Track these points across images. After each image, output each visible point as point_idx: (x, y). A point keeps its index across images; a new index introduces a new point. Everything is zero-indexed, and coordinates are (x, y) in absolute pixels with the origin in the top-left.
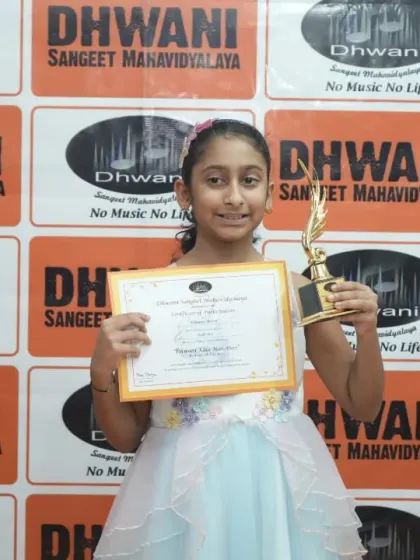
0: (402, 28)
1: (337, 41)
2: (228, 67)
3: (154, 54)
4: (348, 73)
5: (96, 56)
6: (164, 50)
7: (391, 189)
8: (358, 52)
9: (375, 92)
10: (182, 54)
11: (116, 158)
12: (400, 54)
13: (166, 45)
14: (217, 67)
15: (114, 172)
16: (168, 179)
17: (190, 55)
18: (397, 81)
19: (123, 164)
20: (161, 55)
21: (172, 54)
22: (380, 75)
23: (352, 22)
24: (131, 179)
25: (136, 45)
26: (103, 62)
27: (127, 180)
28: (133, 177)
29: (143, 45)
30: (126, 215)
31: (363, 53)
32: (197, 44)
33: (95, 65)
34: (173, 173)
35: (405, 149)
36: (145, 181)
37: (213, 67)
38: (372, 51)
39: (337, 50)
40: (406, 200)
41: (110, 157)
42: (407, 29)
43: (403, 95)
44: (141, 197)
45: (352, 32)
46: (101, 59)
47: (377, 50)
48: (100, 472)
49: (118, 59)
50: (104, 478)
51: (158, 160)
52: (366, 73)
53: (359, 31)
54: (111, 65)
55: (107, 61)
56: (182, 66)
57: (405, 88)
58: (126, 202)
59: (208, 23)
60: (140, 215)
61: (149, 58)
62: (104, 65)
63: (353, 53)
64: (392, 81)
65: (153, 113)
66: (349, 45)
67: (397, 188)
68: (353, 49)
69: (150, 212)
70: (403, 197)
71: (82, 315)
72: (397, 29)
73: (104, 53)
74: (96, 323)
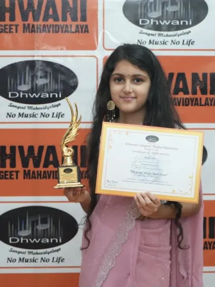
0: (179, 9)
1: (143, 17)
2: (82, 32)
3: (40, 25)
4: (149, 35)
5: (8, 27)
6: (46, 23)
7: (175, 99)
8: (154, 23)
9: (165, 45)
10: (56, 25)
11: (20, 84)
12: (178, 24)
13: (47, 21)
14: (76, 32)
15: (19, 92)
16: (49, 96)
17: (61, 25)
18: (177, 39)
19: (24, 88)
20: (44, 26)
21: (50, 25)
22: (167, 36)
23: (151, 6)
24: (29, 96)
25: (30, 20)
26: (12, 30)
27: (27, 96)
28: (30, 94)
29: (34, 20)
30: (26, 116)
31: (157, 23)
32: (64, 19)
33: (7, 32)
34: (52, 92)
35: (181, 76)
36: (37, 97)
37: (73, 32)
38: (162, 22)
39: (143, 22)
40: (183, 105)
41: (17, 84)
42: (182, 9)
43: (180, 46)
44: (34, 106)
45: (151, 11)
46: (11, 29)
47: (165, 21)
48: (14, 261)
49: (20, 28)
50: (17, 264)
51: (44, 85)
52: (159, 35)
53: (155, 10)
54: (16, 32)
55: (14, 30)
56: (56, 32)
57: (181, 43)
58: (26, 109)
59: (70, 8)
60: (34, 116)
61: (37, 28)
62: (13, 32)
63: (152, 24)
64: (173, 38)
65: (40, 59)
66: (150, 19)
67: (178, 98)
68: (152, 21)
69: (40, 115)
70: (181, 104)
71: (3, 173)
72: (176, 10)
73: (12, 25)
74: (10, 177)
